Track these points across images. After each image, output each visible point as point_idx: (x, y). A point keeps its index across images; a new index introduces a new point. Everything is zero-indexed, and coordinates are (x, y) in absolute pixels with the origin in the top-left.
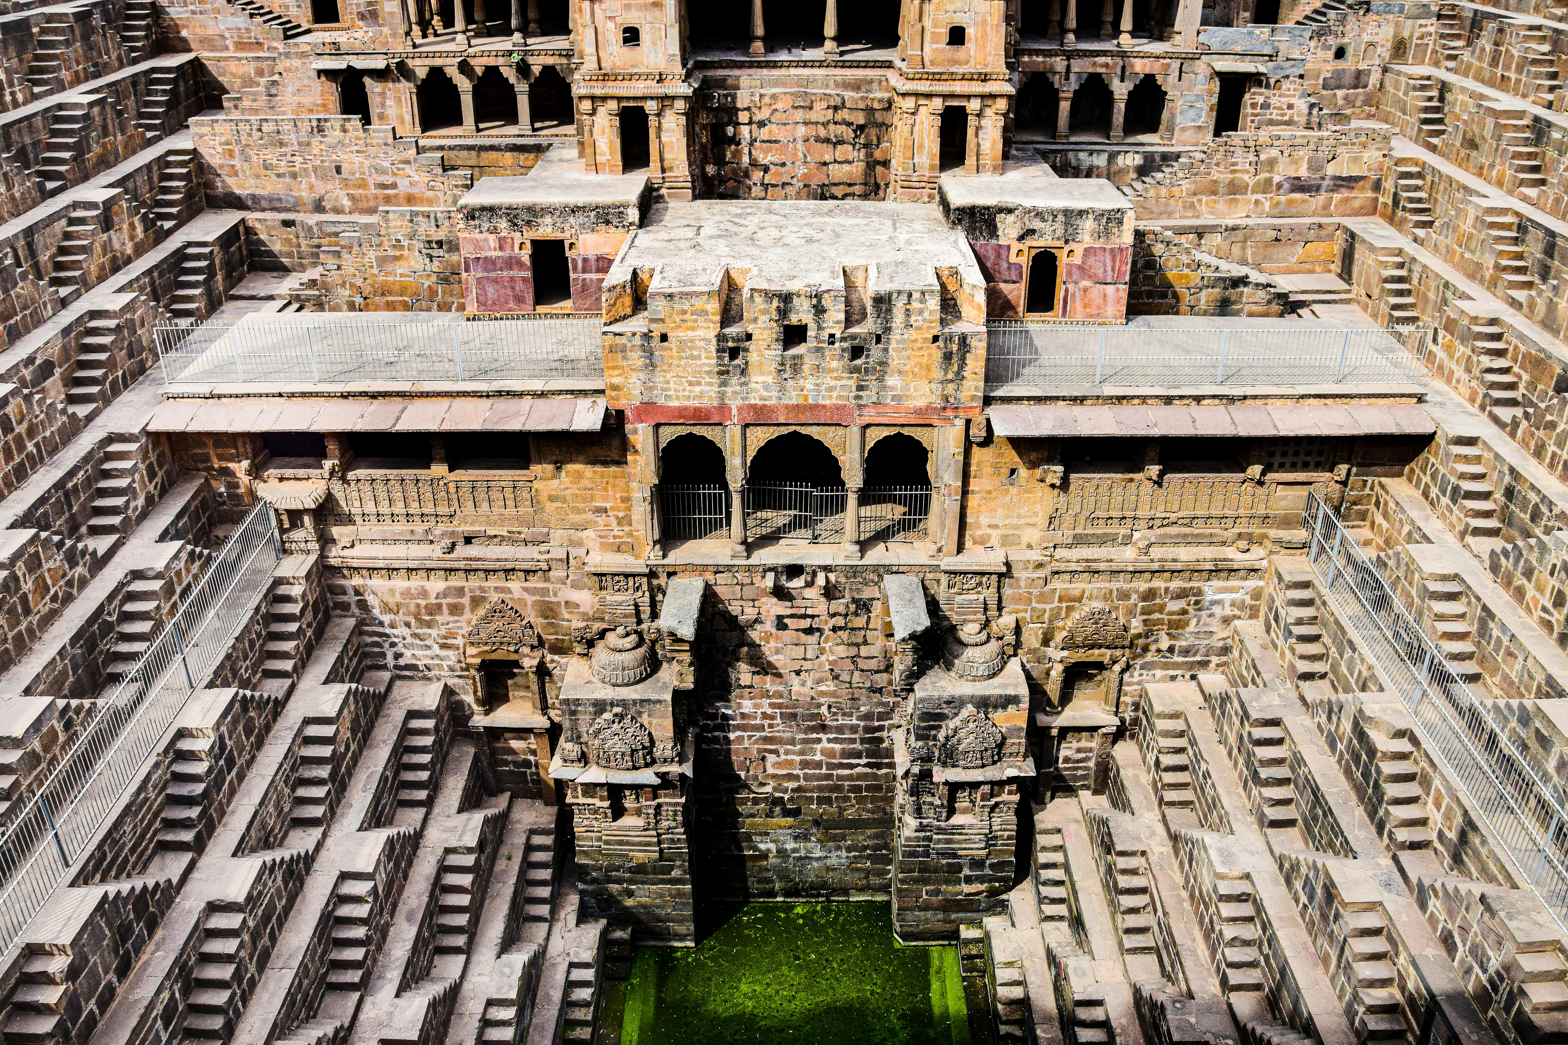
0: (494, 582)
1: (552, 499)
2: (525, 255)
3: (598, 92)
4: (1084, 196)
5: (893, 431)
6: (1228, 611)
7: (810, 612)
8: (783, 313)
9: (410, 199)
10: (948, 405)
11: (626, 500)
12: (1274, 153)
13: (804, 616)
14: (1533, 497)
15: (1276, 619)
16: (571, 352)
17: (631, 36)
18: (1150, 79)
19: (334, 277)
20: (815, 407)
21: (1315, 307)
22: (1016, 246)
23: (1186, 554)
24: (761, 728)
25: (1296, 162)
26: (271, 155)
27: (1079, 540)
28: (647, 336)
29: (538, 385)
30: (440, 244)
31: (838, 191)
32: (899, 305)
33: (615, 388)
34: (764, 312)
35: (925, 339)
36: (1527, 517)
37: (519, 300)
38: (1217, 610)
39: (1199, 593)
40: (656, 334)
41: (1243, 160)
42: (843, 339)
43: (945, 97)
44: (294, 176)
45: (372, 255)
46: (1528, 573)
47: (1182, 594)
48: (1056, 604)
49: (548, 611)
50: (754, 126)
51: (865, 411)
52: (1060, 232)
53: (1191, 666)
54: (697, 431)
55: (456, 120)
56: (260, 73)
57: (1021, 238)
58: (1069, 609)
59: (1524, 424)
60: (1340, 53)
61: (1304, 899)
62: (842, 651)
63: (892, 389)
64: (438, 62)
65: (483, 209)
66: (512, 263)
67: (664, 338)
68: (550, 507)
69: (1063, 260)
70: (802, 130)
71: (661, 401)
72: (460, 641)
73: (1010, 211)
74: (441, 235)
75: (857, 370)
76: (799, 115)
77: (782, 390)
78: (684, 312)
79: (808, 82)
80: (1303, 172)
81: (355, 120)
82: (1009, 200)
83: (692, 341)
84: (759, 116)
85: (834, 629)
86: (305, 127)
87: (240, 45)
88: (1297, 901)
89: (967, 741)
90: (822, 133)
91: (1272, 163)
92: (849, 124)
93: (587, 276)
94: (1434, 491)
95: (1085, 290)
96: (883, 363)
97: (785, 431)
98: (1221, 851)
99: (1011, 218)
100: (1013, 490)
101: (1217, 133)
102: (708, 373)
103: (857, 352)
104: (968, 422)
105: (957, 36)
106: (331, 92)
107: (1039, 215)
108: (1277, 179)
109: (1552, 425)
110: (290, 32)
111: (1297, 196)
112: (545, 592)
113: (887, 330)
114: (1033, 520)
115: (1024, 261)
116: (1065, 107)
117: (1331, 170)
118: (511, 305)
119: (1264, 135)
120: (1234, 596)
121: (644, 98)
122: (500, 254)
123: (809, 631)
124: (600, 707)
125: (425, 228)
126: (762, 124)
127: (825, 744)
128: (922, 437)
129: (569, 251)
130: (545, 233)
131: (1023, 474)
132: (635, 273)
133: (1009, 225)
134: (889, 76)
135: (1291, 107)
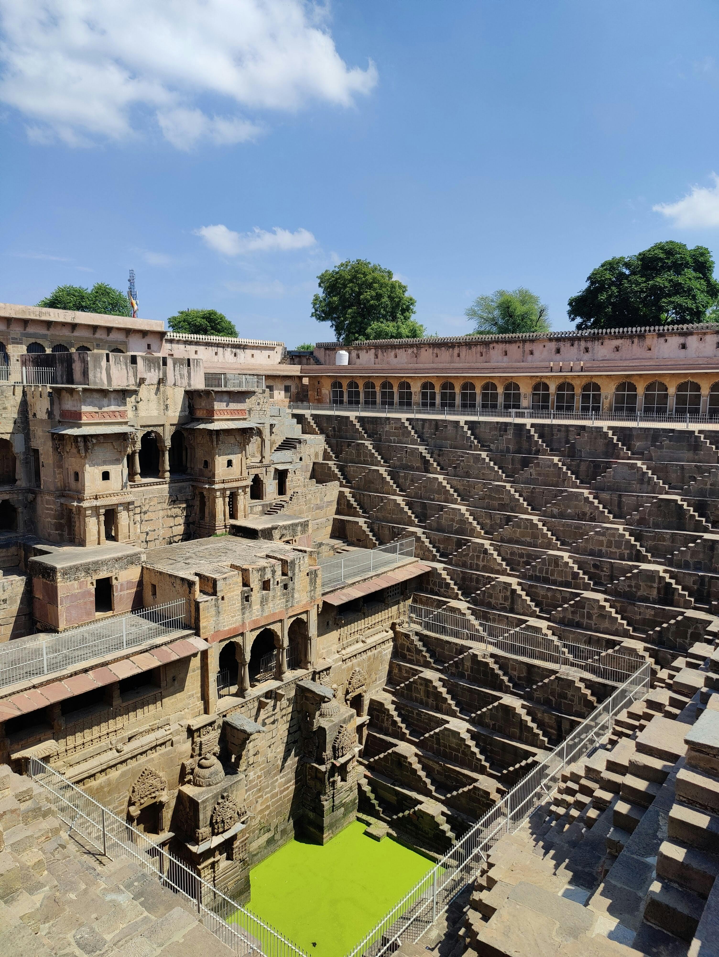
2: (92, 589)
5: (295, 618)
8: (262, 576)
10: (312, 601)
13: (272, 716)
14: (475, 577)
15: (409, 651)
17: (106, 476)
18: (256, 477)
20: (272, 615)
23: (375, 639)
27: (347, 645)
28: (217, 599)
29: (167, 639)
32: (297, 563)
33: (204, 628)
34: (256, 577)
35: (305, 575)
36: (474, 584)
37: (89, 614)
40: (220, 597)
41: (302, 501)
42: (282, 582)
43: (229, 489)
46: (491, 596)
48: (346, 674)
50: (142, 514)
51: (288, 611)
54: (233, 640)
59: (454, 559)
60: (301, 460)
63: (296, 599)
65: (71, 568)
66: (86, 595)
67: (223, 598)
68: (169, 703)
70: (161, 513)
71: (222, 629)
72: (126, 806)
73: (276, 528)
75: (286, 594)
76: (160, 506)
77: (263, 611)
78: (230, 584)
79: (162, 491)
80: (319, 502)
82: (275, 524)
83: (233, 597)
84: (144, 509)
85: (283, 717)
90: (170, 513)
92: (179, 507)
93: (122, 593)
94: (436, 589)
96: (293, 589)
97: (262, 629)
99: (277, 531)
100: (328, 631)
101: (280, 494)
102: (238, 610)
103: (286, 587)
104: (318, 605)
108: (312, 506)
109: (467, 555)
111: (317, 511)
112: (169, 752)
113: (294, 575)
114: (334, 641)
118: (84, 618)
120: (389, 650)
121: (117, 505)
122: (81, 590)
123: (273, 722)
126: (145, 513)
127: (280, 781)
128: (304, 617)
129: (114, 582)
130: (103, 575)
131: (330, 623)
132: (196, 574)
133: (276, 534)
134: (195, 484)
135: (299, 480)
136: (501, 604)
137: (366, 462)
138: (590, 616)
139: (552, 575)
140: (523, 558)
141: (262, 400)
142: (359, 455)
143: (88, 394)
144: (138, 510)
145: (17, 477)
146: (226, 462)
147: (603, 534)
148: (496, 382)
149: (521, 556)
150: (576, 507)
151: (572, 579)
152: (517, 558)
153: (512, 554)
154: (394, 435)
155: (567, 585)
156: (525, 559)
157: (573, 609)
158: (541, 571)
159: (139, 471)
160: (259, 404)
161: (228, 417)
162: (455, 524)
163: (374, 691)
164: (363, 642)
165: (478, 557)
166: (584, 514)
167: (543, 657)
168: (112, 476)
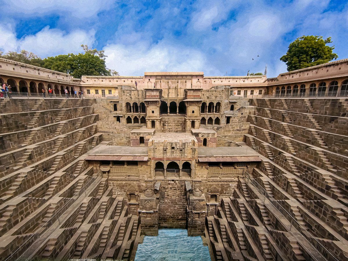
0: (132, 182)
1: (141, 170)
2: (139, 139)
3: (149, 119)
4: (210, 131)
5: (186, 161)
6: (233, 187)
7: (175, 187)
8: (171, 145)
9: (124, 132)
10: (193, 158)
11: (151, 170)
12: (234, 126)
13: (174, 187)
14: (278, 170)
15: (241, 188)
16: (144, 151)
17: (153, 112)
18: (218, 118)
19: (114, 141)
20: (176, 158)
21: (242, 146)
22: (201, 138)
23: (227, 179)
24: (168, 204)
25: (237, 127)
26: (107, 126)
27: (212, 177)
28: (154, 148)
29: (139, 155)
30: (128, 137)
31: (179, 132)
32: (186, 144)
33: (149, 155)
34: (169, 145)
35: (190, 149)
36: (277, 172)
37: (138, 144)
38: (232, 187)
39: (229, 184)
40: (155, 148)
41: (230, 127)
42: (179, 149)
43: (192, 119)
44: (110, 129)
45: (119, 139)
46: (279, 181)
47: (227, 185)
48: (209, 186)
49: (139, 186)
51: (182, 158)
52: (207, 136)
53: (229, 195)
54: (160, 161)
55: (131, 123)
56: (106, 116)
57: (202, 137)
58: (211, 187)
59: (275, 159)
60: (242, 114)
61: (251, 233)
62: (179, 192)
63: (186, 155)
64: (129, 116)
65: (134, 133)
66: (137, 140)
67: (156, 148)
68: (140, 171)
69: (208, 139)
70: (174, 124)
71: (155, 157)
72: (126, 191)
73: (200, 133)
74: (128, 136)
75: (181, 153)
76: (174, 122)
77: (171, 156)
78: (159, 145)
79: (175, 118)
80: (238, 128)
81: (118, 122)
82: (200, 132)
83: (160, 149)
84: (169, 122)
85: (178, 189)
86: (112, 123)
87: (104, 113)
88: (250, 234)
89: (198, 206)
90: (176, 124)
91: (234, 127)
92: (180, 123)
94: (262, 169)
95: (211, 143)
96: (184, 152)
97: (172, 161)
98: (237, 225)
99: (200, 134)
100: (202, 169)
101: (227, 124)
102: (162, 153)
103: (181, 150)
104: (196, 160)
105: (193, 112)
106: (116, 119)
107: (204, 133)
108: (235, 129)
109: (279, 159)
110: (111, 112)
111: (238, 131)
112: (139, 183)
113: (185, 148)
114: (205, 174)
115: (203, 140)
116: (207, 121)
117: (242, 128)
119: (233, 124)
120: (234, 185)
121: (154, 119)
122: (135, 138)
123: (175, 189)
124: (146, 200)
125: (126, 135)
126: (169, 123)
127: (177, 207)
128: (189, 162)
129: (144, 138)
130: (141, 136)
131: (203, 167)
132: (153, 140)
134: (185, 117)
135: (236, 120)
136: (283, 186)
139: (315, 182)
140: (306, 169)
141: (222, 93)
144: (167, 122)
149: (305, 167)
152: (302, 168)
153: (301, 165)
154: (278, 106)
156: (306, 170)
157: (315, 205)
160: (220, 94)
161: (193, 97)
162: (282, 145)
168: (155, 112)
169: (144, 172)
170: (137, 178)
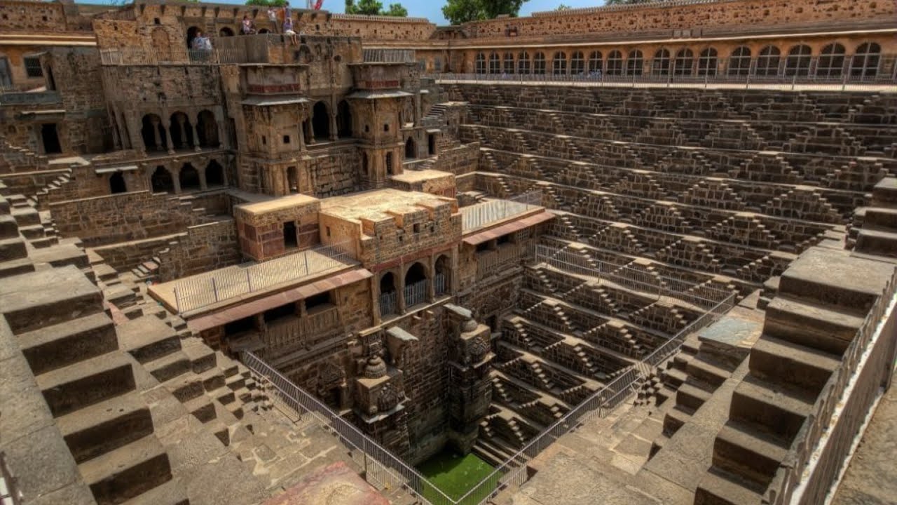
0: (328, 355)
1: (344, 313)
2: (282, 230)
3: (279, 162)
5: (441, 254)
6: (518, 287)
7: (424, 327)
8: (413, 220)
10: (454, 241)
11: (369, 305)
12: (455, 155)
17: (286, 139)
20: (422, 252)
21: (483, 199)
27: (485, 277)
28: (376, 239)
29: (338, 269)
31: (345, 191)
32: (441, 210)
33: (366, 261)
34: (408, 222)
35: (448, 220)
36: (591, 228)
37: (280, 249)
38: (516, 288)
39: (512, 283)
41: (448, 159)
42: (428, 226)
43: (388, 148)
44: (115, 224)
45: (187, 249)
47: (508, 285)
51: (436, 249)
52: (438, 186)
54: (390, 271)
63: (441, 239)
64: (160, 164)
65: (266, 213)
66: (277, 234)
67: (381, 238)
68: (343, 317)
70: (333, 170)
71: (381, 262)
72: (315, 389)
73: (426, 181)
75: (432, 235)
76: (332, 164)
77: (414, 248)
80: (462, 160)
82: (423, 179)
83: (389, 237)
84: (318, 167)
85: (432, 331)
89: (481, 350)
90: (339, 170)
91: (455, 159)
93: (304, 233)
94: (559, 233)
96: (439, 231)
97: (414, 263)
99: (426, 184)
100: (468, 265)
101: (429, 152)
102: (394, 248)
103: (432, 229)
104: (459, 245)
105: (386, 128)
108: (457, 163)
111: (461, 168)
112: (345, 353)
117: (469, 158)
118: (277, 252)
121: (296, 163)
122: (272, 231)
124: (382, 385)
126: (320, 169)
127: (430, 377)
128: (448, 254)
129: (297, 226)
130: (290, 218)
131: (470, 259)
132: (360, 219)
133: (425, 187)
134: (358, 145)
135: (446, 141)
136: (613, 246)
137: (503, 125)
138: (688, 257)
142: (497, 119)
143: (268, 71)
144: (314, 168)
145: (220, 141)
146: (383, 127)
147: (706, 186)
148: (621, 50)
149: (633, 205)
150: (684, 163)
151: (676, 225)
152: (629, 207)
153: (624, 204)
154: (528, 100)
155: (672, 229)
156: (636, 208)
157: (674, 250)
158: (649, 218)
159: (313, 135)
160: (411, 76)
161: (384, 88)
162: (577, 178)
163: (505, 314)
164: (497, 274)
165: (596, 207)
166: (691, 169)
167: (645, 289)
168: (292, 139)
169: (351, 316)
170: (339, 338)
